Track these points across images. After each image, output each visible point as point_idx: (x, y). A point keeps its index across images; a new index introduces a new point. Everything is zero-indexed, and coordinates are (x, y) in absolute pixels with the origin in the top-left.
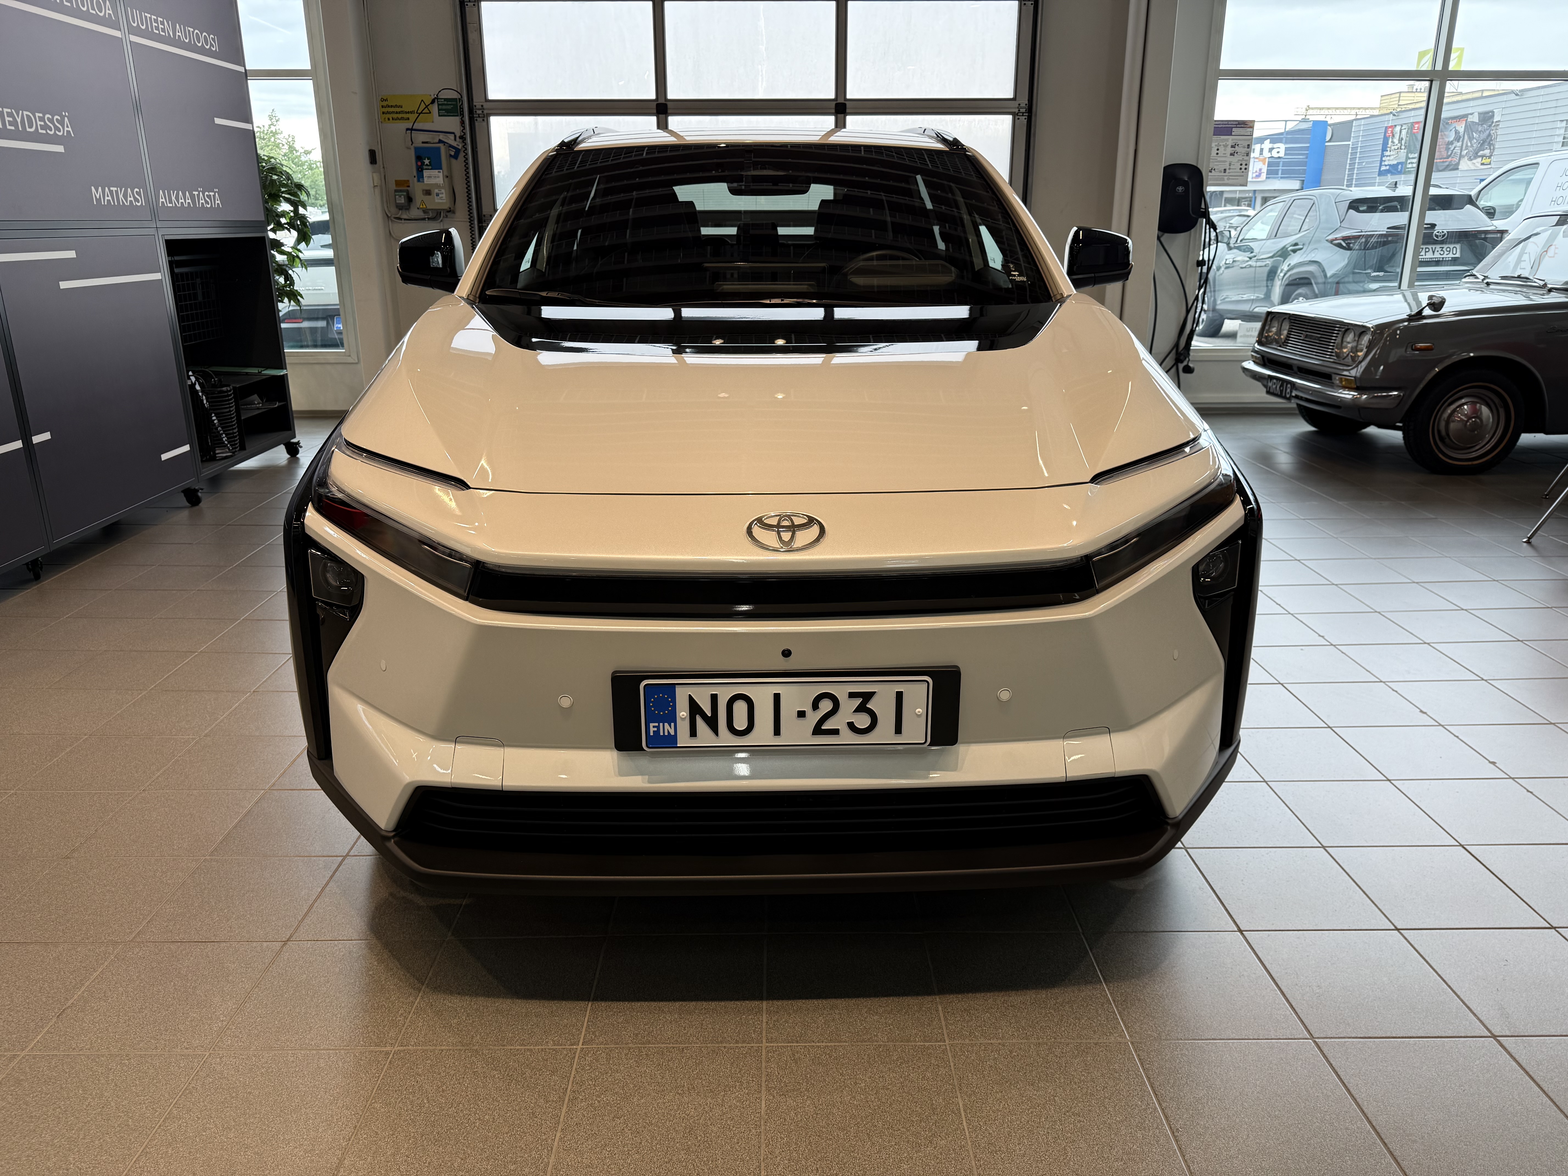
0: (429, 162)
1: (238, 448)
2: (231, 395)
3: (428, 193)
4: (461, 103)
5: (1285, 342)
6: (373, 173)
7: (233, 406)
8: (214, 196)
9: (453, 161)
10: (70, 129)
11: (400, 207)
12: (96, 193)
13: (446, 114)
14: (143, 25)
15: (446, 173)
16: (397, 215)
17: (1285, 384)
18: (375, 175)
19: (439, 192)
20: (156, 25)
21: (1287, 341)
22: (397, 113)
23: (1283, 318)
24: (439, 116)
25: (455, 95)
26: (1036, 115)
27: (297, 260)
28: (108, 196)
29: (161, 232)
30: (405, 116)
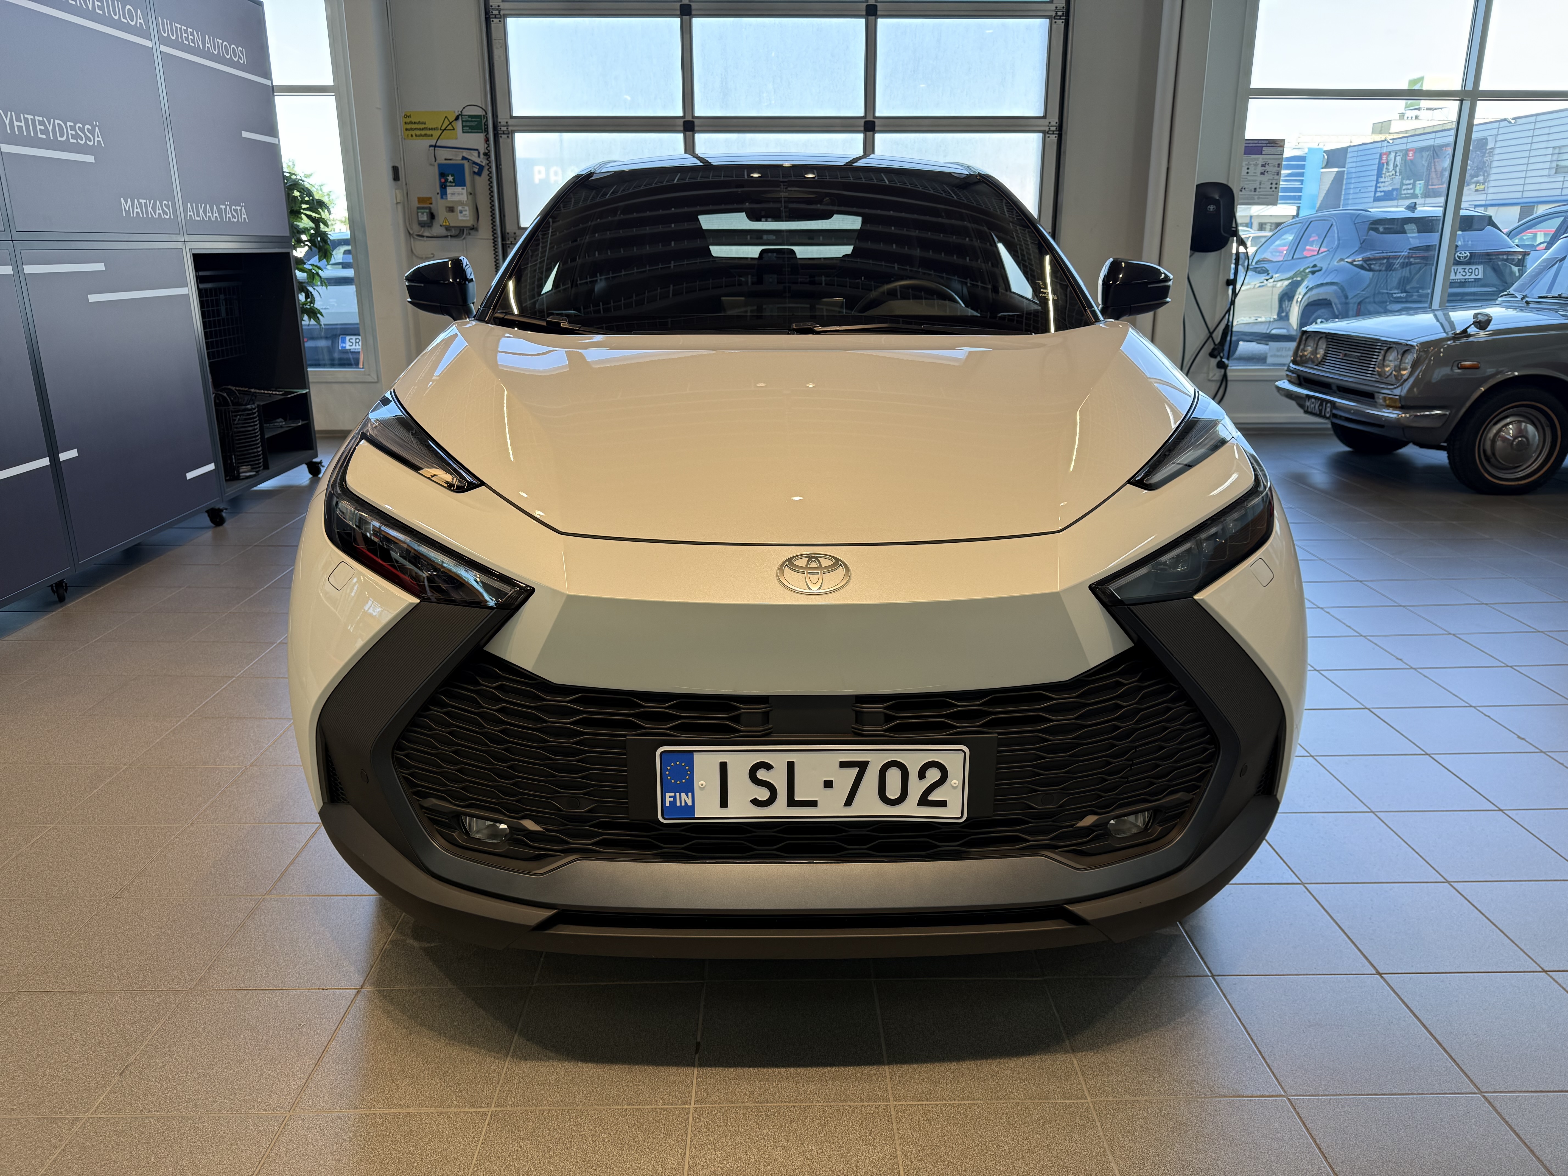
0: (453, 179)
1: (262, 468)
2: (255, 413)
3: (451, 210)
4: (485, 120)
5: (1322, 361)
6: (396, 189)
7: (257, 425)
8: (241, 210)
9: (477, 177)
10: (100, 139)
11: (422, 225)
12: (126, 205)
13: (470, 131)
14: (173, 36)
15: (469, 190)
16: (419, 232)
17: (1324, 403)
18: (398, 191)
19: (463, 209)
20: (186, 35)
21: (1324, 360)
22: (420, 129)
23: (1319, 337)
24: (463, 132)
25: (479, 112)
26: (1066, 133)
27: (316, 277)
28: (137, 208)
29: (189, 246)
30: (429, 132)
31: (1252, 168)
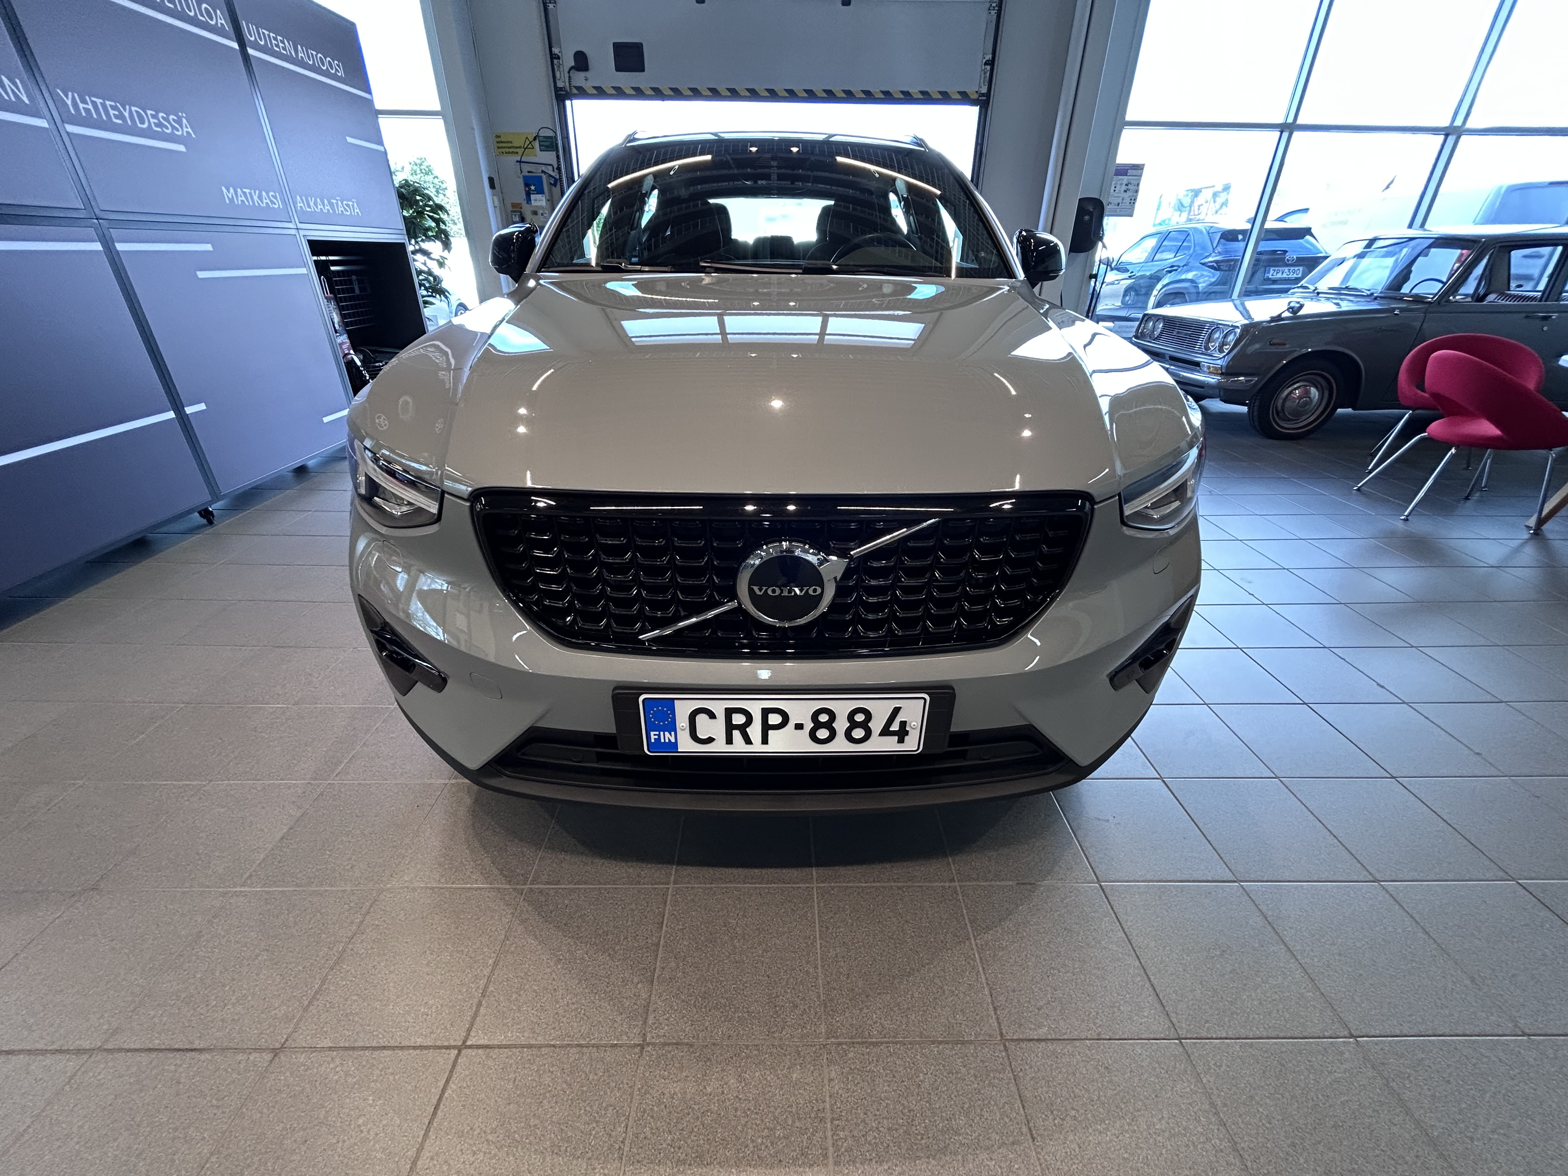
0: (535, 188)
3: (535, 213)
4: (556, 140)
5: (1160, 337)
6: (494, 195)
8: (353, 206)
9: (553, 187)
10: (189, 130)
12: (228, 193)
13: (545, 149)
14: (261, 41)
20: (276, 43)
22: (508, 148)
23: (1157, 319)
24: (540, 150)
25: (551, 133)
28: (241, 196)
29: (302, 233)
30: (515, 150)
31: (1118, 187)
